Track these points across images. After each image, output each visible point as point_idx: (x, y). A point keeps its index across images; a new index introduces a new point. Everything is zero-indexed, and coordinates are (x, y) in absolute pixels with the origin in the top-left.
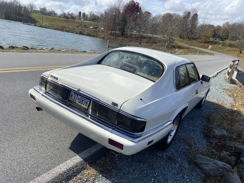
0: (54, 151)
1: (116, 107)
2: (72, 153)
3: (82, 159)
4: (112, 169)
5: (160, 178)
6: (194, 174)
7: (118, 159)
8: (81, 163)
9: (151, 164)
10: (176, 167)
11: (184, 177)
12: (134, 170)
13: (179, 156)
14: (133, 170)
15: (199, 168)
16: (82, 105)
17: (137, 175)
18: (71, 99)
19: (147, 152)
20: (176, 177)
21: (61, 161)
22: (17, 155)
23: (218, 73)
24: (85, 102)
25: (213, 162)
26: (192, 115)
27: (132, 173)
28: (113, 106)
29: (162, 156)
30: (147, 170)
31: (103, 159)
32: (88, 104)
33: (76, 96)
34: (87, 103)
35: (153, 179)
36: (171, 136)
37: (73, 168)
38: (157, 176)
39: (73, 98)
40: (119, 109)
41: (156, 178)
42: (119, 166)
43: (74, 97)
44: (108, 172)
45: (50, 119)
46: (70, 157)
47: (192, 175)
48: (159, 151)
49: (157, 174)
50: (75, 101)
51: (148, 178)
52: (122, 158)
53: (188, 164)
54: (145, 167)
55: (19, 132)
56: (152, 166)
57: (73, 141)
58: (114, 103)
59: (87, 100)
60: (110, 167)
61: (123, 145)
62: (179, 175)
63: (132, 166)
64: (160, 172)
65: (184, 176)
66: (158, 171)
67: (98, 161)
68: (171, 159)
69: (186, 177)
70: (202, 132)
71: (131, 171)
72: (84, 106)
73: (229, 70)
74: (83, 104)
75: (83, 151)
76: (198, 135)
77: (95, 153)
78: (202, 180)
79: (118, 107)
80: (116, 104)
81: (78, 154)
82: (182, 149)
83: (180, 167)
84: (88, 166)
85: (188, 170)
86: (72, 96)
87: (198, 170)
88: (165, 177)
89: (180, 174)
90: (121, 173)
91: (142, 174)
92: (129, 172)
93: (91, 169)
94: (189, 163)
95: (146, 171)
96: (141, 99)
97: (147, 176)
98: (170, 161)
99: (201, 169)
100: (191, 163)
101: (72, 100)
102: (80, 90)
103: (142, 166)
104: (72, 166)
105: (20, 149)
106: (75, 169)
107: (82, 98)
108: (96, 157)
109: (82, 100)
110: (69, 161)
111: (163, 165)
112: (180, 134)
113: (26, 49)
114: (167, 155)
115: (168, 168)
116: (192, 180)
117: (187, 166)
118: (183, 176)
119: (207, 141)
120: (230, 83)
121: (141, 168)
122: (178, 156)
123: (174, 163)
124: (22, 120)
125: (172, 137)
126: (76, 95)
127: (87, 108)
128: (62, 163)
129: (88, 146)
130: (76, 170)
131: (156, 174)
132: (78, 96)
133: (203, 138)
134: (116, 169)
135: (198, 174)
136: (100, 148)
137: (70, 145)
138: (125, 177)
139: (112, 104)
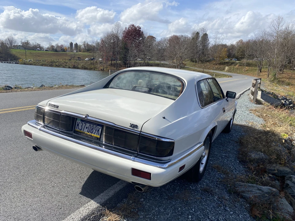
0: (62, 199)
1: (135, 129)
2: (84, 198)
3: (98, 205)
4: (137, 212)
5: (198, 214)
6: (237, 205)
7: (144, 199)
8: (98, 209)
9: (185, 200)
10: (215, 199)
11: (226, 210)
12: (165, 209)
13: (216, 186)
14: (164, 209)
15: (242, 197)
16: (93, 135)
17: (170, 214)
18: (77, 130)
19: (177, 187)
20: (217, 210)
21: (72, 210)
22: (13, 210)
23: (241, 95)
24: (96, 130)
25: (257, 188)
26: (221, 140)
27: (163, 213)
29: (195, 189)
30: (180, 207)
31: (124, 201)
32: (100, 132)
33: (84, 125)
34: (98, 131)
35: (190, 217)
36: (202, 164)
37: (89, 216)
38: (194, 213)
39: (80, 127)
40: (140, 131)
41: (194, 215)
42: (146, 207)
43: (82, 126)
44: (133, 215)
45: (51, 162)
46: (82, 204)
47: (235, 206)
48: (191, 184)
49: (193, 210)
50: (82, 130)
51: (184, 215)
52: (148, 197)
53: (228, 195)
54: (178, 204)
55: (12, 182)
56: (186, 201)
57: (84, 185)
58: (133, 124)
59: (98, 127)
60: (135, 209)
62: (219, 208)
63: (162, 205)
64: (197, 207)
65: (226, 208)
66: (195, 206)
67: (119, 204)
68: (207, 191)
69: (228, 210)
70: (236, 158)
71: (162, 210)
72: (95, 135)
74: (94, 132)
75: (98, 194)
76: (233, 161)
77: (114, 195)
78: (247, 210)
79: (138, 129)
80: (136, 125)
81: (92, 199)
82: (218, 179)
83: (220, 198)
84: (107, 212)
85: (229, 201)
86: (78, 125)
87: (241, 200)
88: (204, 212)
89: (221, 207)
90: (150, 215)
91: (176, 213)
92: (159, 212)
93: (112, 214)
94: (229, 192)
95: (180, 209)
96: (164, 118)
97: (182, 213)
98: (206, 193)
99: (244, 198)
100: (231, 193)
101: (79, 130)
102: (88, 116)
103: (174, 203)
104: (87, 214)
105: (15, 202)
106: (92, 217)
107: (92, 125)
108: (116, 200)
109: (91, 129)
110: (81, 209)
111: (199, 199)
112: (212, 163)
113: (9, 89)
114: (201, 187)
115: (206, 201)
116: (236, 212)
117: (227, 197)
118: (225, 209)
119: (245, 167)
120: (256, 104)
121: (174, 205)
122: (215, 187)
123: (212, 195)
124: (15, 168)
125: (204, 165)
126: (83, 123)
127: (99, 137)
128: (74, 211)
129: (103, 188)
130: (92, 218)
131: (192, 211)
132: (86, 124)
133: (239, 164)
134: (143, 211)
135: (241, 205)
136: (119, 189)
137: (81, 190)
138: (156, 219)
139: (130, 126)
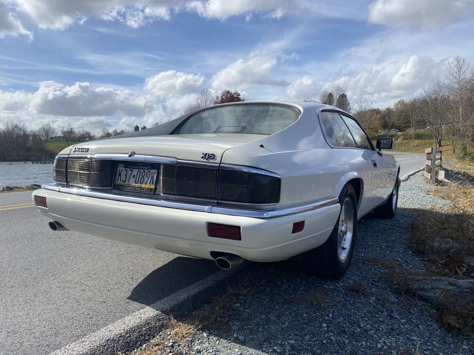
0: (95, 306)
1: (211, 161)
2: (135, 304)
3: (159, 312)
4: (228, 321)
5: (340, 320)
6: (414, 311)
7: (241, 304)
8: (157, 319)
9: (315, 303)
10: (371, 301)
11: (393, 317)
12: (278, 317)
13: (372, 284)
14: (276, 317)
15: (422, 299)
16: (143, 186)
17: (287, 323)
18: (118, 182)
19: (301, 286)
20: (376, 317)
21: (110, 319)
22: (8, 321)
23: (409, 176)
24: (148, 178)
26: (379, 228)
27: (275, 322)
28: (206, 161)
29: (334, 288)
30: (306, 313)
31: (206, 308)
32: (155, 179)
33: (129, 172)
34: (152, 177)
35: (325, 325)
37: (139, 327)
38: (332, 320)
39: (123, 178)
40: (219, 162)
41: (331, 323)
42: (245, 315)
43: (126, 175)
44: (219, 326)
46: (129, 312)
47: (410, 313)
48: (327, 282)
49: (331, 315)
50: (126, 183)
51: (313, 324)
52: (248, 302)
53: (396, 296)
54: (302, 309)
55: (14, 287)
56: (317, 305)
57: (135, 288)
58: (206, 154)
59: (152, 171)
60: (225, 318)
61: (240, 227)
62: (380, 313)
63: (274, 311)
64: (338, 311)
65: (392, 314)
66: (334, 311)
67: (195, 312)
68: (355, 290)
69: (397, 317)
70: (407, 247)
71: (273, 318)
72: (147, 186)
73: (428, 162)
74: (145, 182)
75: (160, 299)
76: (401, 251)
77: (188, 299)
78: (434, 319)
79: (216, 159)
80: (211, 154)
81: (148, 304)
82: (376, 274)
83: (379, 300)
84: (173, 321)
85: (398, 305)
86: (120, 175)
87: (420, 303)
88: (351, 319)
89: (383, 312)
90: (252, 325)
91: (298, 321)
92: (268, 321)
93: (181, 325)
94: (398, 293)
95: (305, 315)
96: (262, 146)
97: (310, 321)
98: (354, 294)
99: (425, 300)
100: (401, 293)
101: (122, 182)
102: (135, 154)
103: (295, 308)
104: (136, 324)
105: (14, 310)
106: (144, 329)
107: (142, 171)
108: (191, 305)
109: (141, 176)
110: (127, 318)
111: (341, 301)
112: (363, 255)
113: (37, 189)
114: (344, 285)
115: (354, 304)
116: (412, 321)
117: (393, 299)
118: (390, 316)
119: (423, 260)
120: (437, 185)
121: (294, 311)
122: (370, 285)
123: (365, 295)
125: (347, 251)
126: (128, 169)
127: (153, 187)
128: (113, 321)
129: (169, 290)
130: (146, 330)
131: (329, 317)
132: (132, 171)
133: (412, 256)
134: (239, 320)
135: (421, 311)
136: (197, 291)
137: (130, 293)
138: (261, 330)
139: (202, 157)
